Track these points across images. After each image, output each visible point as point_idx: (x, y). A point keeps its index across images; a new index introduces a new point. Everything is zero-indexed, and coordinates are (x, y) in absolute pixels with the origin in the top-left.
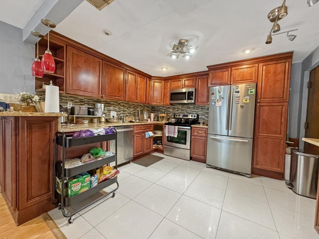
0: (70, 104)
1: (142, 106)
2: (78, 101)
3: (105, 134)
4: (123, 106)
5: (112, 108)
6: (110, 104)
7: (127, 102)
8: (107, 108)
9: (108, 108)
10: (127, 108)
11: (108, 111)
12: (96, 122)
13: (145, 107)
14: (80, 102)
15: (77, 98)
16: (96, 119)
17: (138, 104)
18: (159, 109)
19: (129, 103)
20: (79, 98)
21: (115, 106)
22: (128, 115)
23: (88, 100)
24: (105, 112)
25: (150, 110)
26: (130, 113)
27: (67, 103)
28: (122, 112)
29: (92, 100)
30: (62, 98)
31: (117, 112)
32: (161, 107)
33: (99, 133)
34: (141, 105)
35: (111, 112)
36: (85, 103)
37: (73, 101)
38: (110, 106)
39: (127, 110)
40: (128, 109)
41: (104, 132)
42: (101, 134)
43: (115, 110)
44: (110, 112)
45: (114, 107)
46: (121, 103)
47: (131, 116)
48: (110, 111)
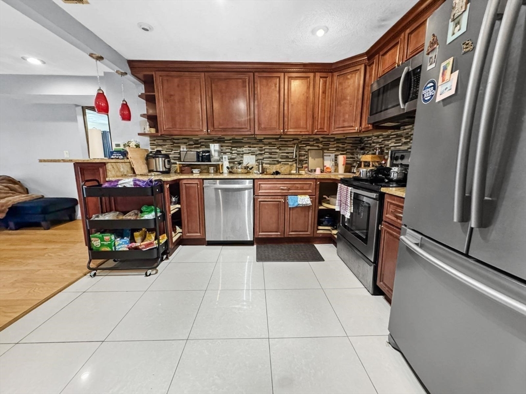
0: (183, 148)
1: (321, 140)
2: (191, 143)
3: (133, 186)
4: (270, 143)
5: (245, 149)
6: (242, 142)
7: (279, 136)
8: (236, 150)
9: (238, 150)
10: (278, 148)
11: (238, 154)
12: (212, 172)
13: (331, 143)
14: (195, 144)
15: (191, 140)
16: (212, 168)
17: (309, 138)
18: (370, 144)
19: (282, 137)
20: (194, 139)
21: (251, 145)
22: (280, 160)
23: (205, 140)
24: (233, 157)
25: (349, 147)
26: (287, 157)
27: (180, 147)
28: (267, 155)
29: (211, 140)
30: (174, 141)
31: (256, 155)
32: (374, 138)
33: (125, 185)
34: (318, 139)
35: (245, 156)
36: (201, 146)
37: (186, 143)
38: (240, 147)
39: (278, 151)
40: (280, 150)
41: (132, 183)
42: (128, 186)
43: (253, 153)
44: (243, 157)
45: (250, 147)
46: (265, 138)
47: (290, 163)
48: (243, 154)
